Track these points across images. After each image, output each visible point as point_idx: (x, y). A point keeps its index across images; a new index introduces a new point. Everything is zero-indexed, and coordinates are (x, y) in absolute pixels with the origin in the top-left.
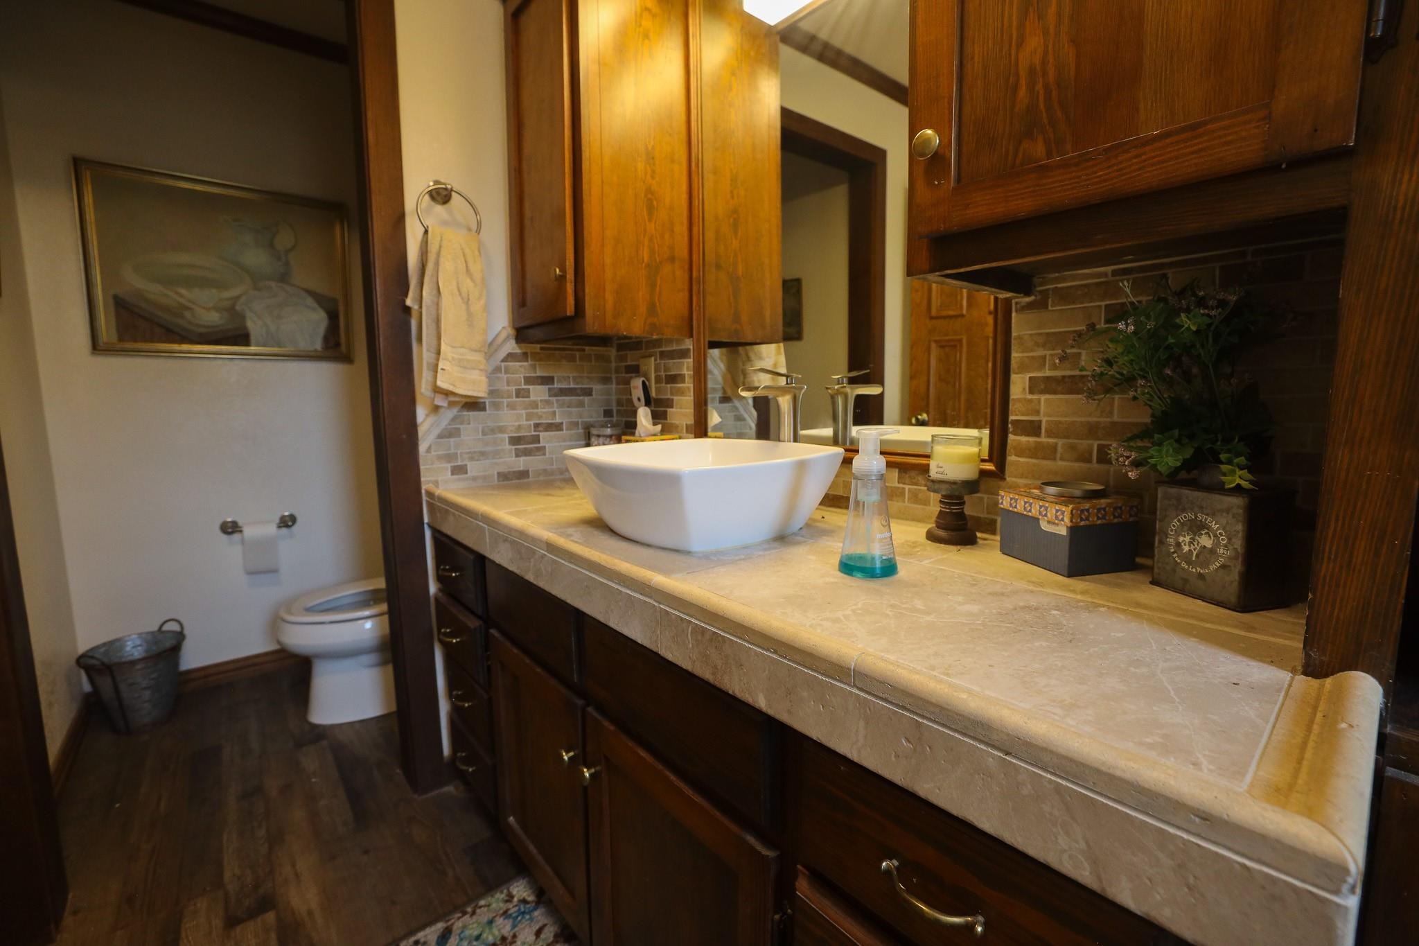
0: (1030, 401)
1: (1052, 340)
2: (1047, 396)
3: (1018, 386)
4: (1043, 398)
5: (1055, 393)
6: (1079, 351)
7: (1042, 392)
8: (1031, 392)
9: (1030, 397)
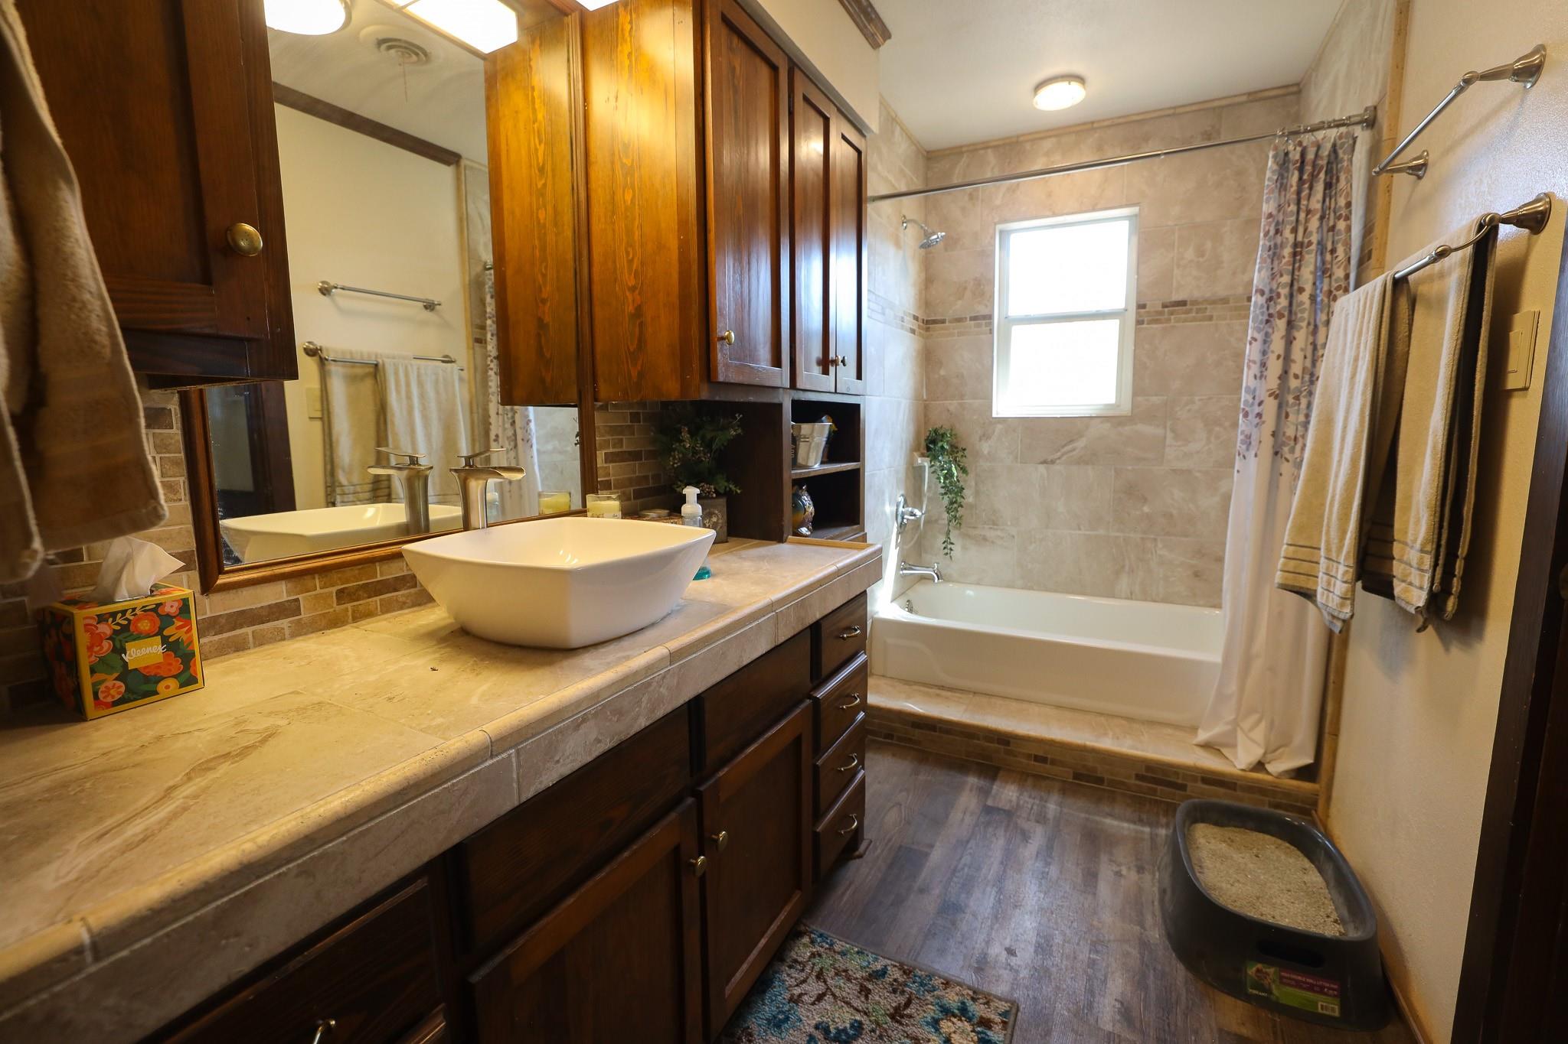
0: (606, 467)
1: (613, 430)
2: (614, 464)
3: (601, 455)
4: (611, 465)
5: (615, 462)
6: (621, 437)
7: (611, 462)
8: (606, 462)
9: (605, 465)
